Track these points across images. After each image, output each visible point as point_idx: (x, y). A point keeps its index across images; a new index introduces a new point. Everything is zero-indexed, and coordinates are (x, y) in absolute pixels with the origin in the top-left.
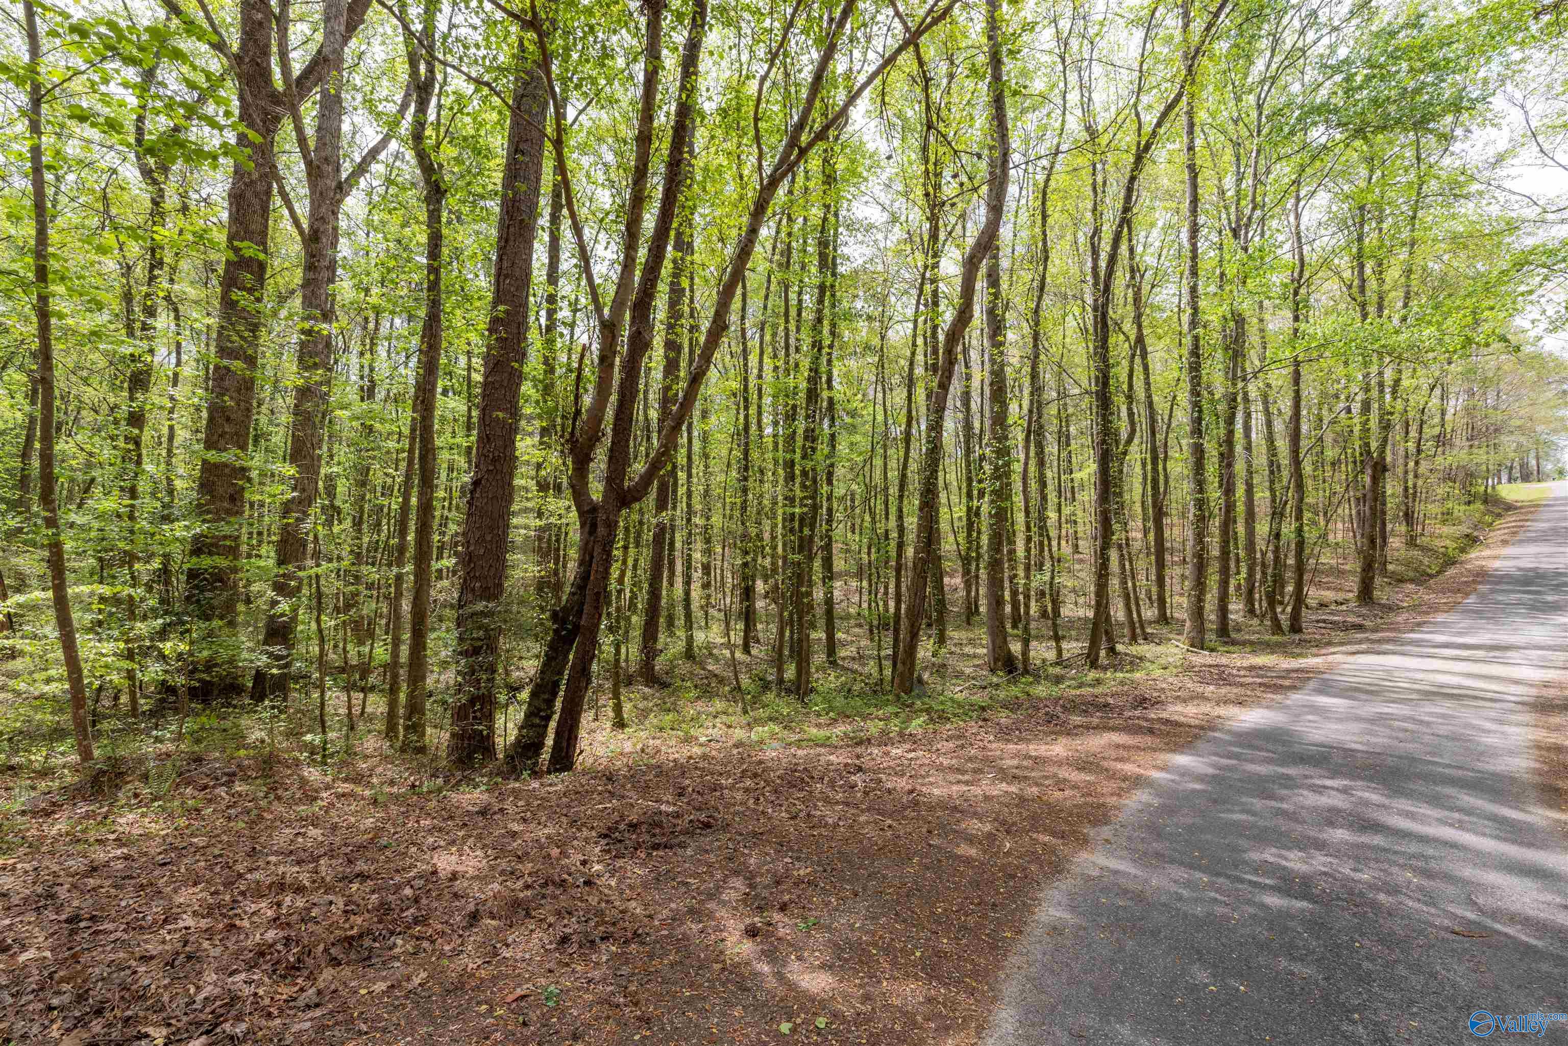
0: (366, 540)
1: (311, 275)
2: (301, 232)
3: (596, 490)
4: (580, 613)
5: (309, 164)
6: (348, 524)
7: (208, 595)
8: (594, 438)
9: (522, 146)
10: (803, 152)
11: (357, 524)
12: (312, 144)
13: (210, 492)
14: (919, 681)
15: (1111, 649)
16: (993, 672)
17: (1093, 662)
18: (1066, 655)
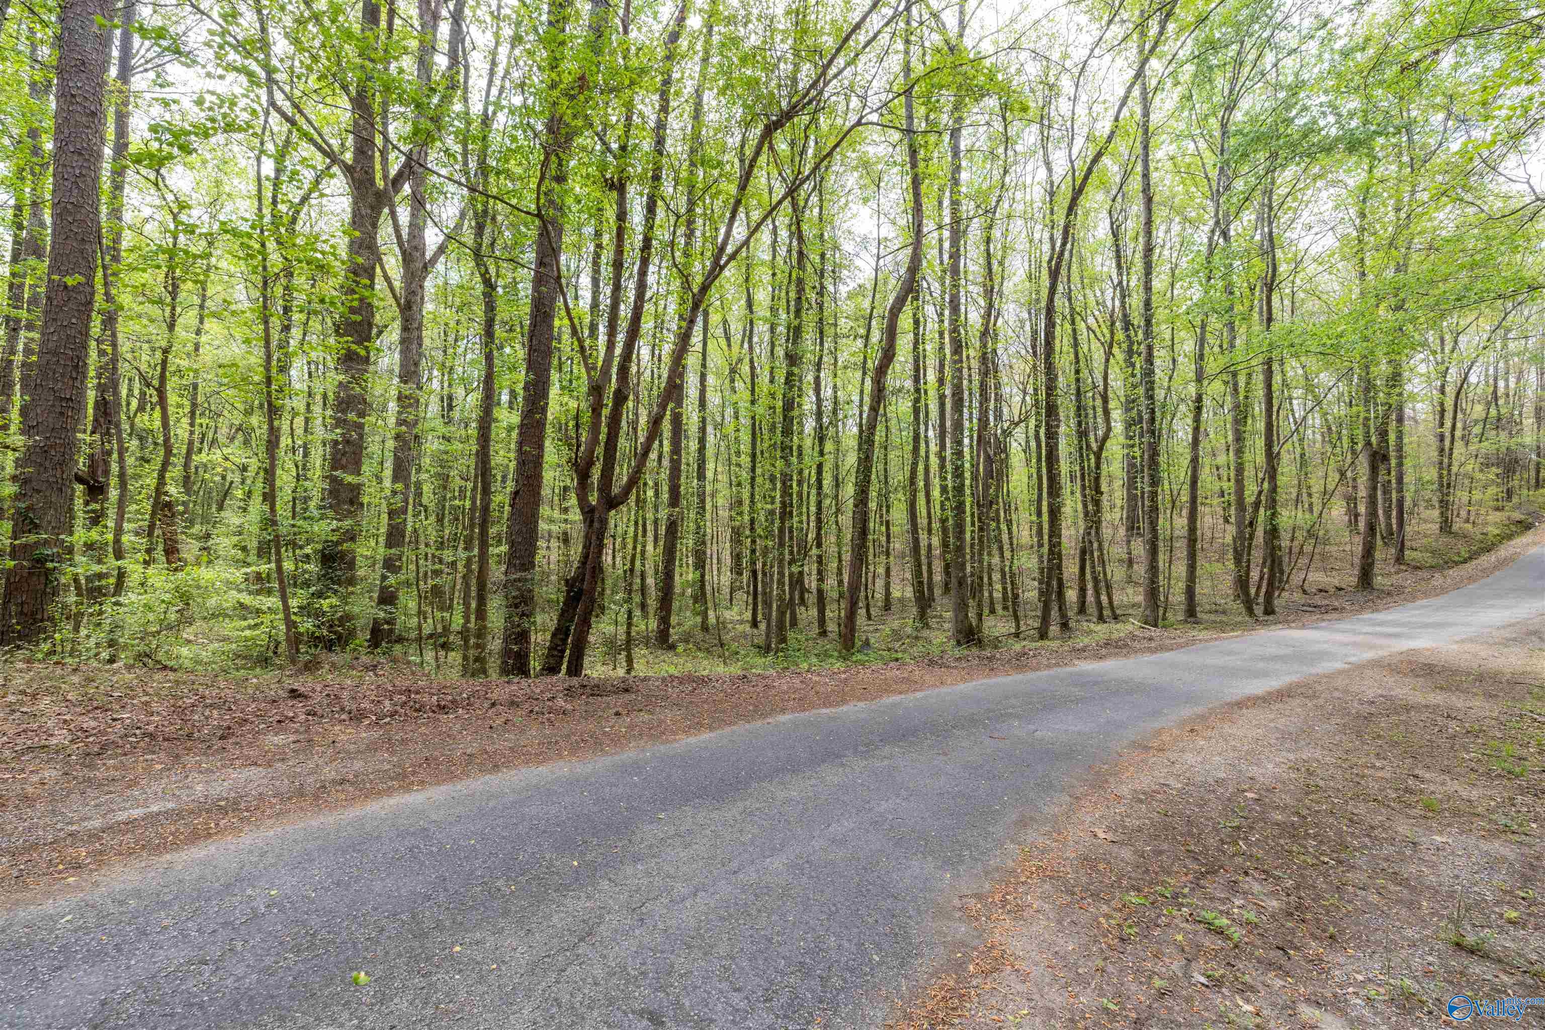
0: (447, 532)
1: (406, 335)
2: (399, 305)
3: (593, 499)
4: (583, 580)
5: (404, 253)
6: (433, 518)
7: (339, 573)
8: (590, 463)
9: (546, 260)
10: (722, 268)
11: (440, 520)
12: (405, 236)
13: (336, 498)
14: (867, 643)
15: (1065, 626)
16: (959, 643)
17: (1043, 635)
18: (1023, 628)
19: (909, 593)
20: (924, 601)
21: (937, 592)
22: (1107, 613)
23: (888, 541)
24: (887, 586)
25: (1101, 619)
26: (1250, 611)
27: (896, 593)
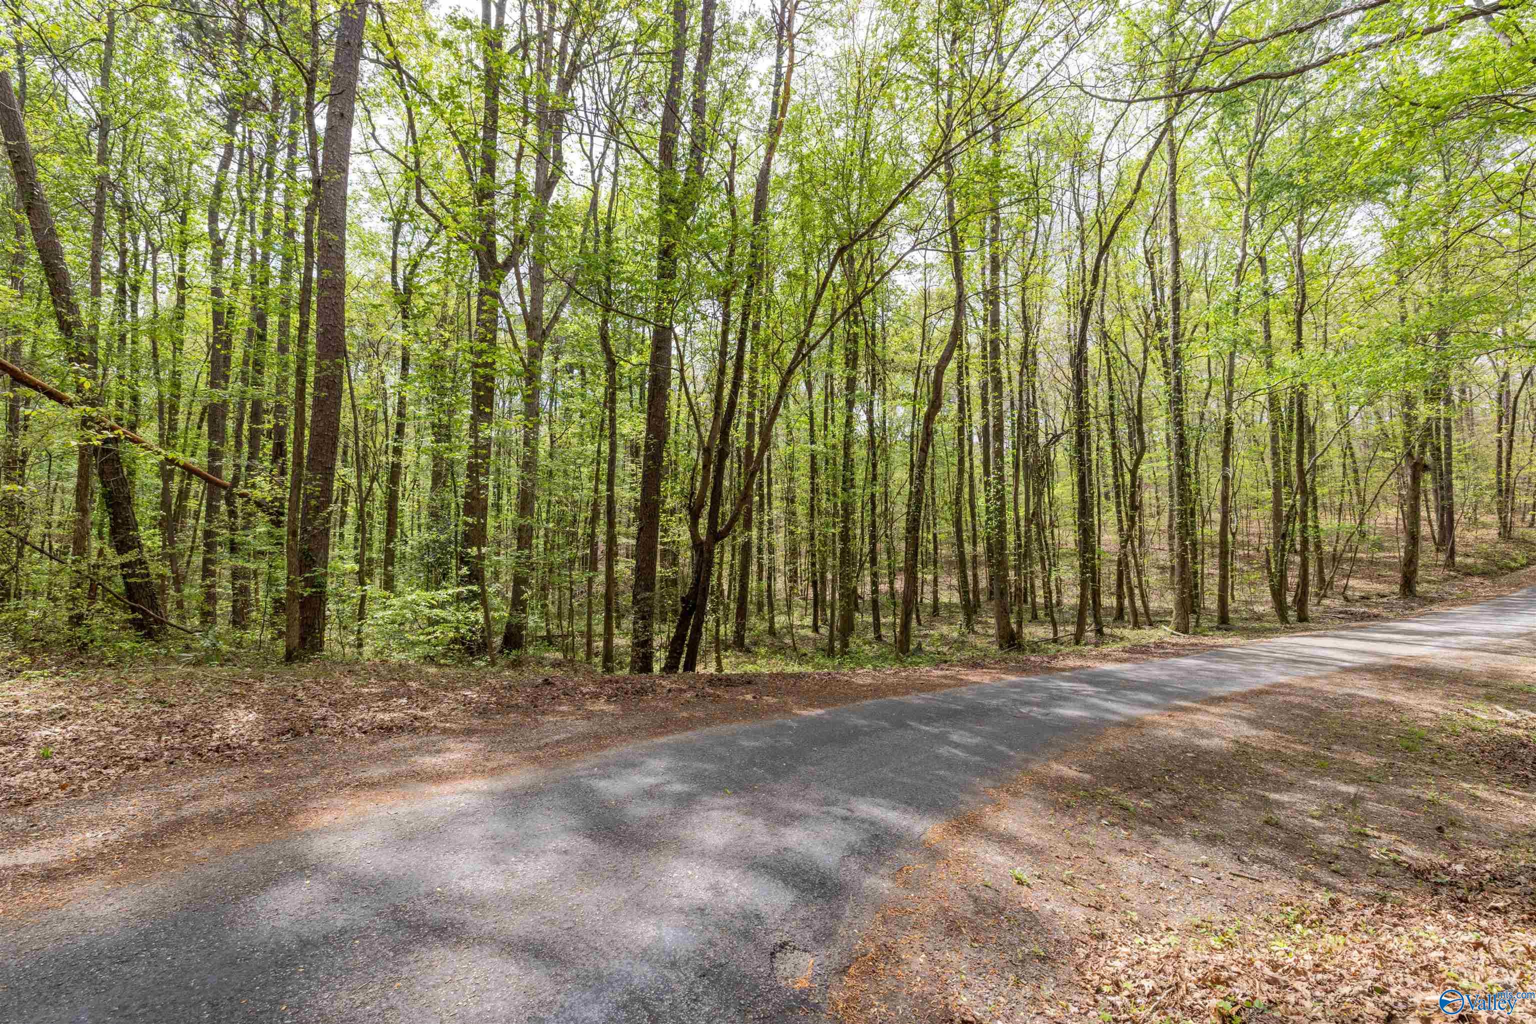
8: (702, 506)
14: (919, 648)
15: (1099, 631)
16: (1001, 646)
17: (1078, 639)
18: (1060, 634)
19: (956, 599)
20: (970, 608)
21: (982, 598)
22: (1142, 619)
23: (936, 548)
24: (935, 592)
25: (1137, 625)
26: (1284, 618)
27: (944, 598)
